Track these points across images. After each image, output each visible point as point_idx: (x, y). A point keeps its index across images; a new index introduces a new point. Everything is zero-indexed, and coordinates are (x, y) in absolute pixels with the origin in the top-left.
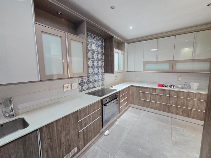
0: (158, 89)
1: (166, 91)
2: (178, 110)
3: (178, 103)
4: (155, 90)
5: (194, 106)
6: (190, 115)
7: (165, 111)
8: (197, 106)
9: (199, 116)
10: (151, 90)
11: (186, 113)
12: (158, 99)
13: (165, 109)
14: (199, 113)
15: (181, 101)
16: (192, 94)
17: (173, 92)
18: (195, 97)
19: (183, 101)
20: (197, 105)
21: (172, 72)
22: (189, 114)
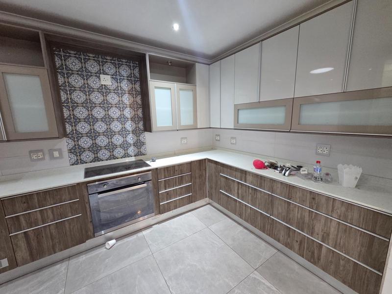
0: (250, 173)
1: (264, 181)
2: (289, 236)
3: (291, 216)
4: (244, 175)
5: (328, 235)
6: (319, 259)
7: (263, 230)
8: (337, 238)
9: (341, 268)
10: (239, 174)
11: (308, 248)
12: (250, 198)
13: (264, 226)
14: (342, 262)
15: (296, 214)
16: (323, 200)
17: (279, 185)
18: (332, 211)
19: (301, 214)
20: (337, 235)
21: (289, 132)
22: (316, 255)
